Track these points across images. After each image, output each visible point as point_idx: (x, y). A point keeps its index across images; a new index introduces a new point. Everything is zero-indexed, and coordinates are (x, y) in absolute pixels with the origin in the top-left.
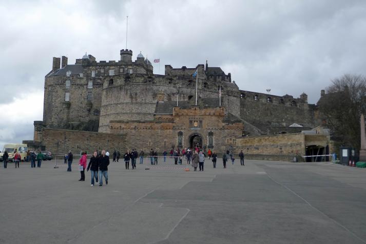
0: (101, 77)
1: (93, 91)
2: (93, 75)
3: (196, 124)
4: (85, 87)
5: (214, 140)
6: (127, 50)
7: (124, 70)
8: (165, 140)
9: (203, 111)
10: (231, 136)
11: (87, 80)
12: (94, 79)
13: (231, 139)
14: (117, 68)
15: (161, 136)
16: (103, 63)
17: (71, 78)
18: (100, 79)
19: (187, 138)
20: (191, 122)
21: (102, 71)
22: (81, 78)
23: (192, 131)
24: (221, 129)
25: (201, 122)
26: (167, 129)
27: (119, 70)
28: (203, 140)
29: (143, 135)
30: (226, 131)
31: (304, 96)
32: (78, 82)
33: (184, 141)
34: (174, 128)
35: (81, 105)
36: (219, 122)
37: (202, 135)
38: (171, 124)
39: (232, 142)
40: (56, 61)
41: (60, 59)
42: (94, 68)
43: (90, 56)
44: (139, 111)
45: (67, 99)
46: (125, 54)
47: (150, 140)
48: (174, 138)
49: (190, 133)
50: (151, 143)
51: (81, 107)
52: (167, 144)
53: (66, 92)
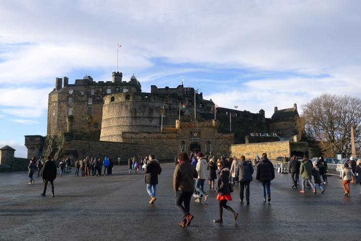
0: (100, 95)
1: (93, 107)
2: (93, 93)
3: (195, 135)
4: (86, 103)
5: (211, 147)
6: (118, 72)
7: (119, 89)
8: (170, 148)
9: (202, 124)
10: (225, 144)
11: (88, 98)
12: (94, 96)
13: (225, 147)
14: (113, 88)
15: (166, 145)
16: (101, 83)
17: (74, 96)
18: (99, 97)
19: (189, 146)
20: (191, 133)
21: (101, 90)
22: (82, 96)
23: (193, 140)
24: (216, 139)
25: (199, 133)
26: (171, 138)
27: (115, 89)
28: (201, 148)
29: (151, 144)
30: (221, 140)
31: (262, 112)
32: (80, 98)
33: (186, 148)
34: (177, 138)
35: (82, 119)
36: (214, 132)
37: (201, 143)
38: (175, 134)
39: (226, 149)
40: (59, 81)
41: (62, 79)
42: (93, 87)
43: (89, 77)
44: (138, 124)
45: (70, 114)
46: (117, 75)
47: (157, 148)
48: (177, 146)
49: (190, 142)
50: (158, 151)
51: (82, 121)
52: (172, 151)
53: (69, 107)
